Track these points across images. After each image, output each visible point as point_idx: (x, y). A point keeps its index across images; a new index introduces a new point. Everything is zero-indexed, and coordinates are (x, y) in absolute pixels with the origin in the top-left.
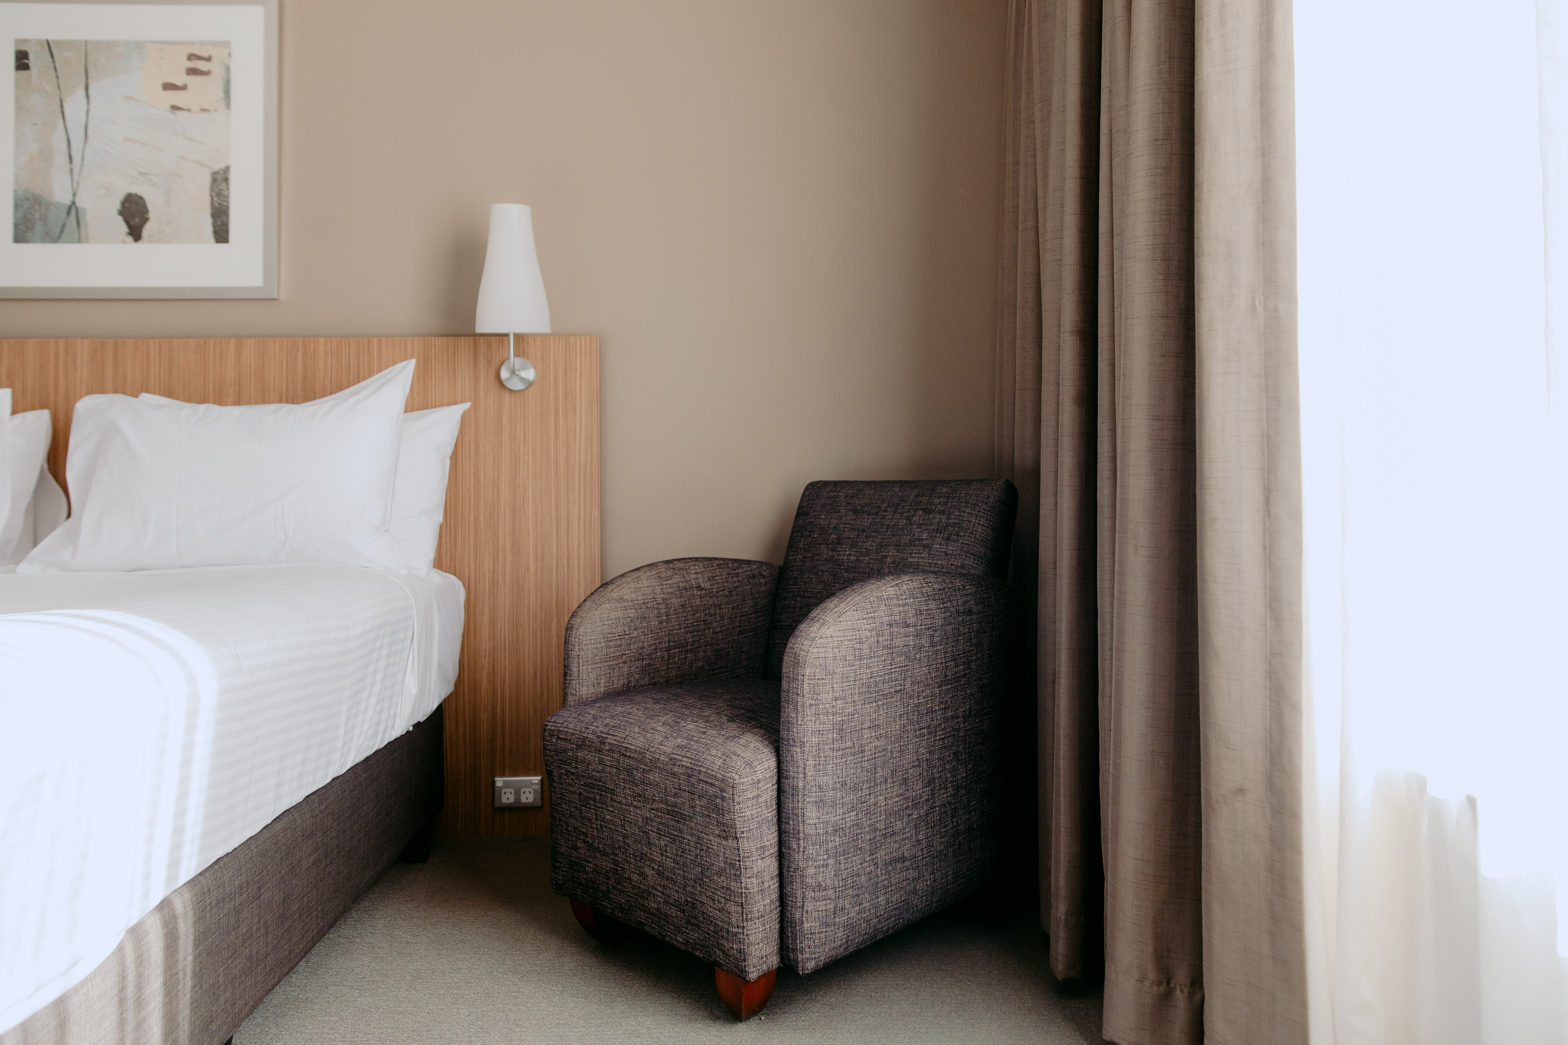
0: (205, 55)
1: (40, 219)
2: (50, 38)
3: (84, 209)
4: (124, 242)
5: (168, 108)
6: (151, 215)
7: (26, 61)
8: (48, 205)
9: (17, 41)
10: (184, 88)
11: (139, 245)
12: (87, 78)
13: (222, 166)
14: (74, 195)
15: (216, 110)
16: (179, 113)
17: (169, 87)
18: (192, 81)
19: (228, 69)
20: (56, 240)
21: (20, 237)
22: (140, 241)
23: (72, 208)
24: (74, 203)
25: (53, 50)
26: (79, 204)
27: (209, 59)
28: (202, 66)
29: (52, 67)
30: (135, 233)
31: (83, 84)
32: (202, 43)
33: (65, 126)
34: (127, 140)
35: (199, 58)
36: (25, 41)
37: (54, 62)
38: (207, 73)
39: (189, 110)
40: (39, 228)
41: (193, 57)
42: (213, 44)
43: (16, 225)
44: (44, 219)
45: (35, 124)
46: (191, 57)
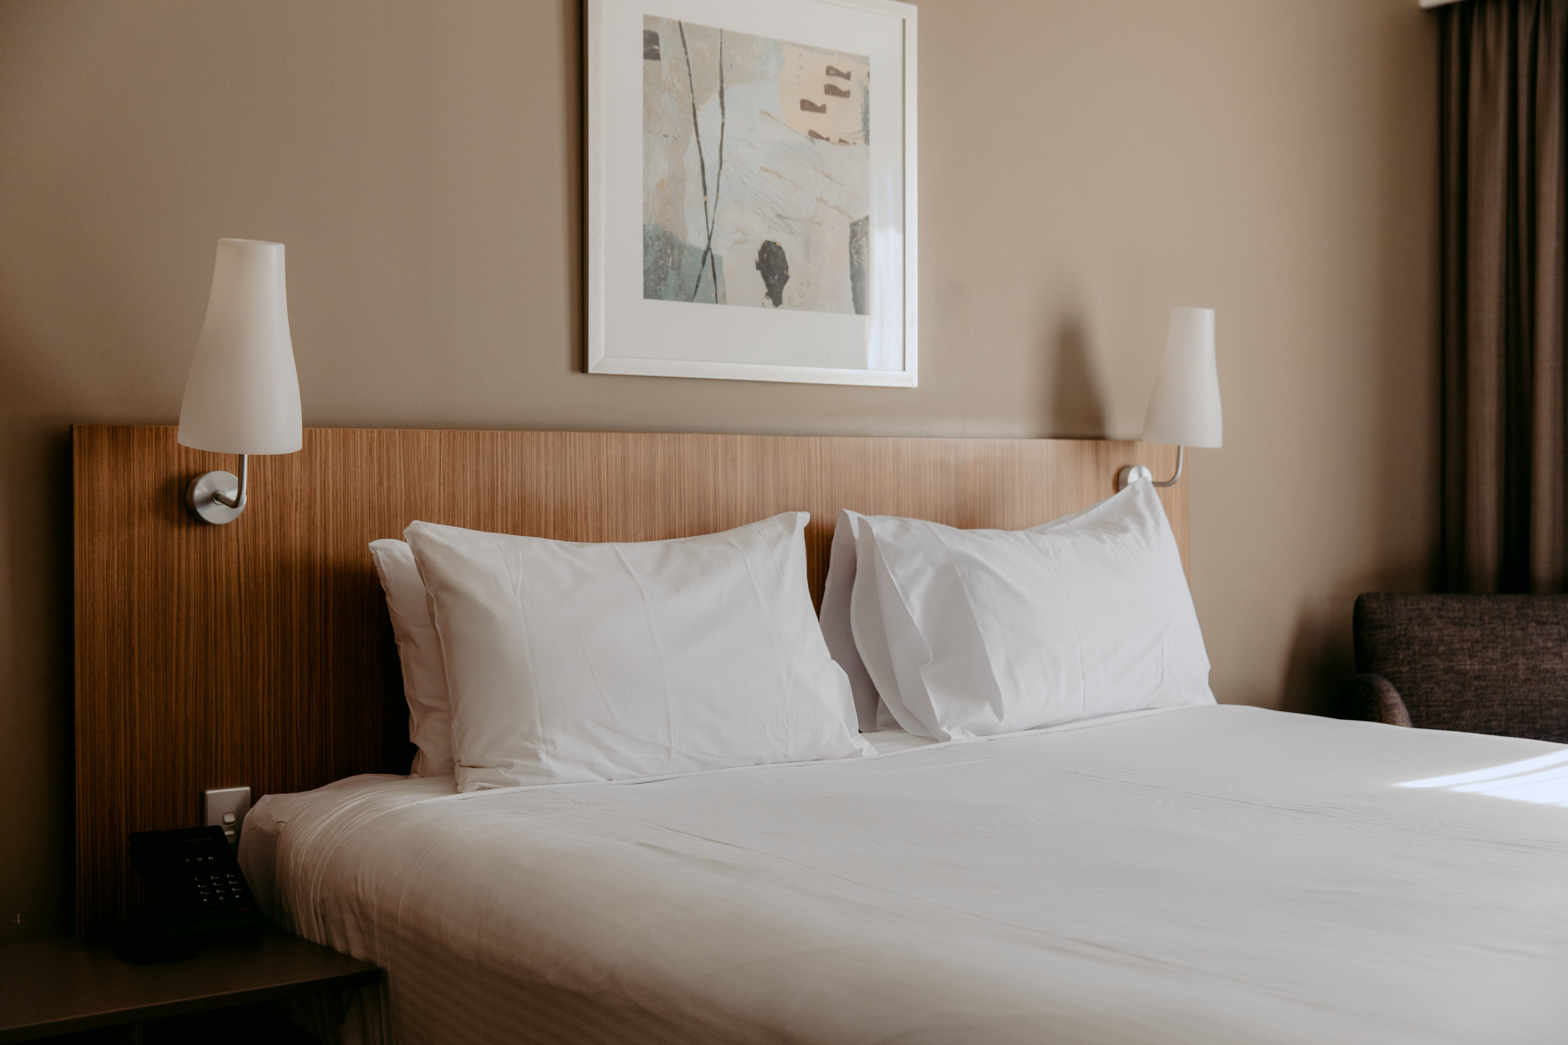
0: (845, 71)
1: (673, 268)
2: (683, 21)
3: (721, 258)
4: (763, 305)
5: (807, 133)
6: (791, 272)
7: (656, 47)
8: (682, 248)
9: (647, 19)
10: (822, 109)
11: (779, 311)
12: (722, 82)
13: (861, 216)
14: (709, 238)
15: (855, 143)
16: (818, 141)
17: (807, 105)
18: (832, 102)
19: (866, 92)
20: (691, 298)
21: (651, 292)
22: (781, 306)
23: (707, 255)
24: (709, 248)
25: (686, 36)
26: (715, 250)
27: (847, 76)
28: (842, 84)
29: (685, 60)
30: (775, 295)
31: (718, 88)
32: (841, 54)
33: (699, 142)
34: (764, 169)
35: (839, 74)
36: (655, 19)
37: (686, 53)
38: (845, 94)
39: (828, 139)
40: (672, 279)
41: (832, 72)
42: (852, 57)
43: (646, 273)
44: (677, 267)
45: (666, 136)
46: (831, 71)
